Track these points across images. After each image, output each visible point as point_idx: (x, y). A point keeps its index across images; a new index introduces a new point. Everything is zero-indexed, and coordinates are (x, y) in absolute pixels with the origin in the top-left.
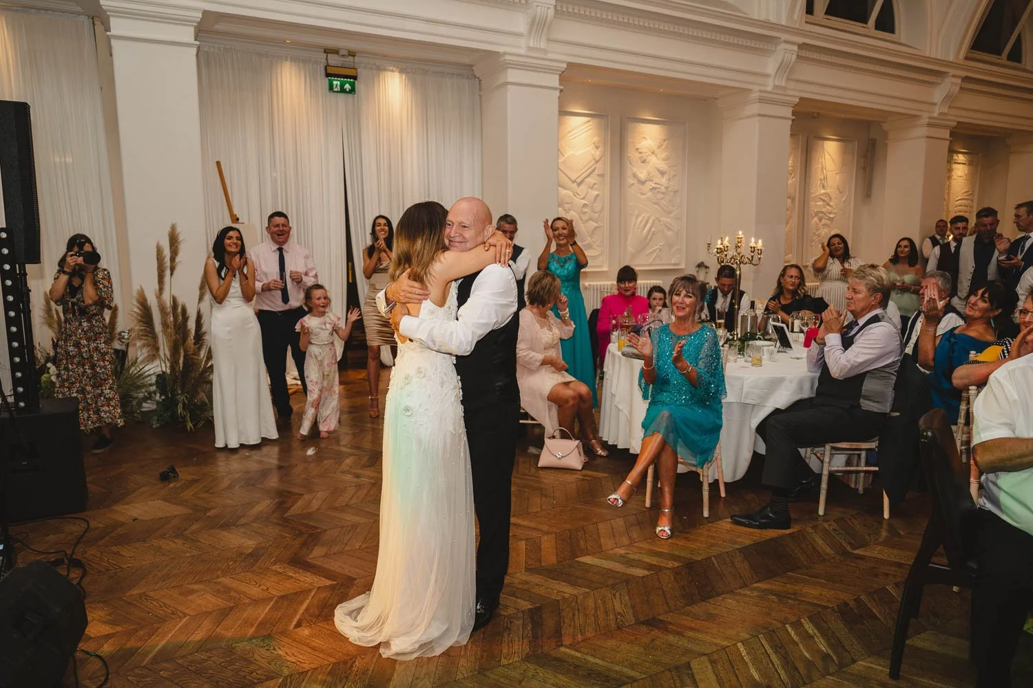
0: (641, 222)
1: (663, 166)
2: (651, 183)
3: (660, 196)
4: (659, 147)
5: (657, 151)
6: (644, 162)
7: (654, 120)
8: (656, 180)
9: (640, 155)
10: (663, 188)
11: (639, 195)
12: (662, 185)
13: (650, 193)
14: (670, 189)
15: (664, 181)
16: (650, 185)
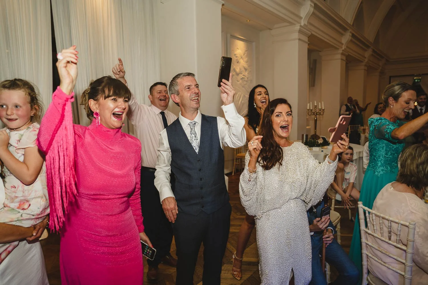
0: (238, 97)
1: (246, 65)
2: (241, 75)
3: (245, 83)
4: (244, 55)
5: (243, 57)
6: (238, 62)
7: (242, 39)
8: (243, 74)
9: (236, 58)
10: (246, 78)
11: (236, 81)
12: (246, 76)
13: (241, 81)
14: (249, 79)
15: (246, 74)
16: (241, 76)
